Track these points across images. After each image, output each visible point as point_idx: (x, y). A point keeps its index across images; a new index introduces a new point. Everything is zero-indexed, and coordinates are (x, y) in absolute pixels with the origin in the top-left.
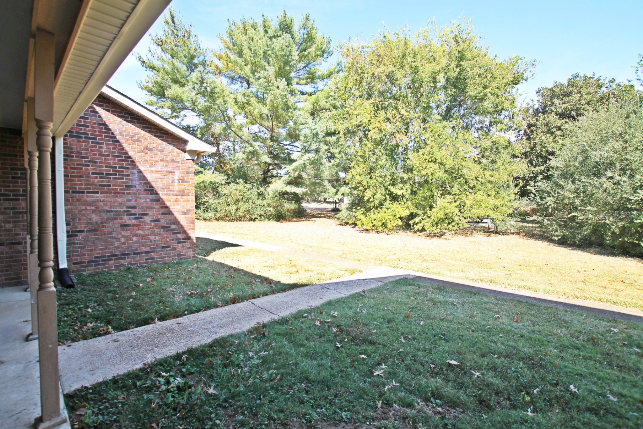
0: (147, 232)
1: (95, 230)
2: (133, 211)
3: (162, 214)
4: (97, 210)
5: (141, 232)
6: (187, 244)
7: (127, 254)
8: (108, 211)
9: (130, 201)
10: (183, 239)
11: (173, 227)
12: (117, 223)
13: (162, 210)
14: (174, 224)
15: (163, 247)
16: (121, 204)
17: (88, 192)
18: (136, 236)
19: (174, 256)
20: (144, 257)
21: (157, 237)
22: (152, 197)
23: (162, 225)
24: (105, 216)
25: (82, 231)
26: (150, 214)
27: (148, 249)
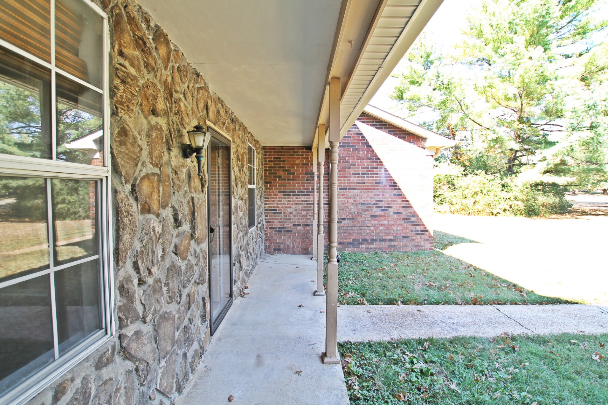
0: (390, 222)
1: (353, 219)
2: (380, 204)
3: (404, 207)
4: (355, 203)
5: (386, 222)
6: (425, 237)
7: (375, 240)
8: (362, 204)
9: (378, 195)
10: (422, 231)
11: (413, 219)
12: (369, 214)
13: (404, 204)
14: (413, 216)
15: (404, 237)
16: (371, 198)
17: (350, 189)
18: (382, 225)
19: (413, 246)
20: (388, 244)
21: (399, 228)
22: (395, 192)
23: (403, 217)
24: (360, 208)
25: (344, 219)
26: (394, 207)
27: (391, 237)
